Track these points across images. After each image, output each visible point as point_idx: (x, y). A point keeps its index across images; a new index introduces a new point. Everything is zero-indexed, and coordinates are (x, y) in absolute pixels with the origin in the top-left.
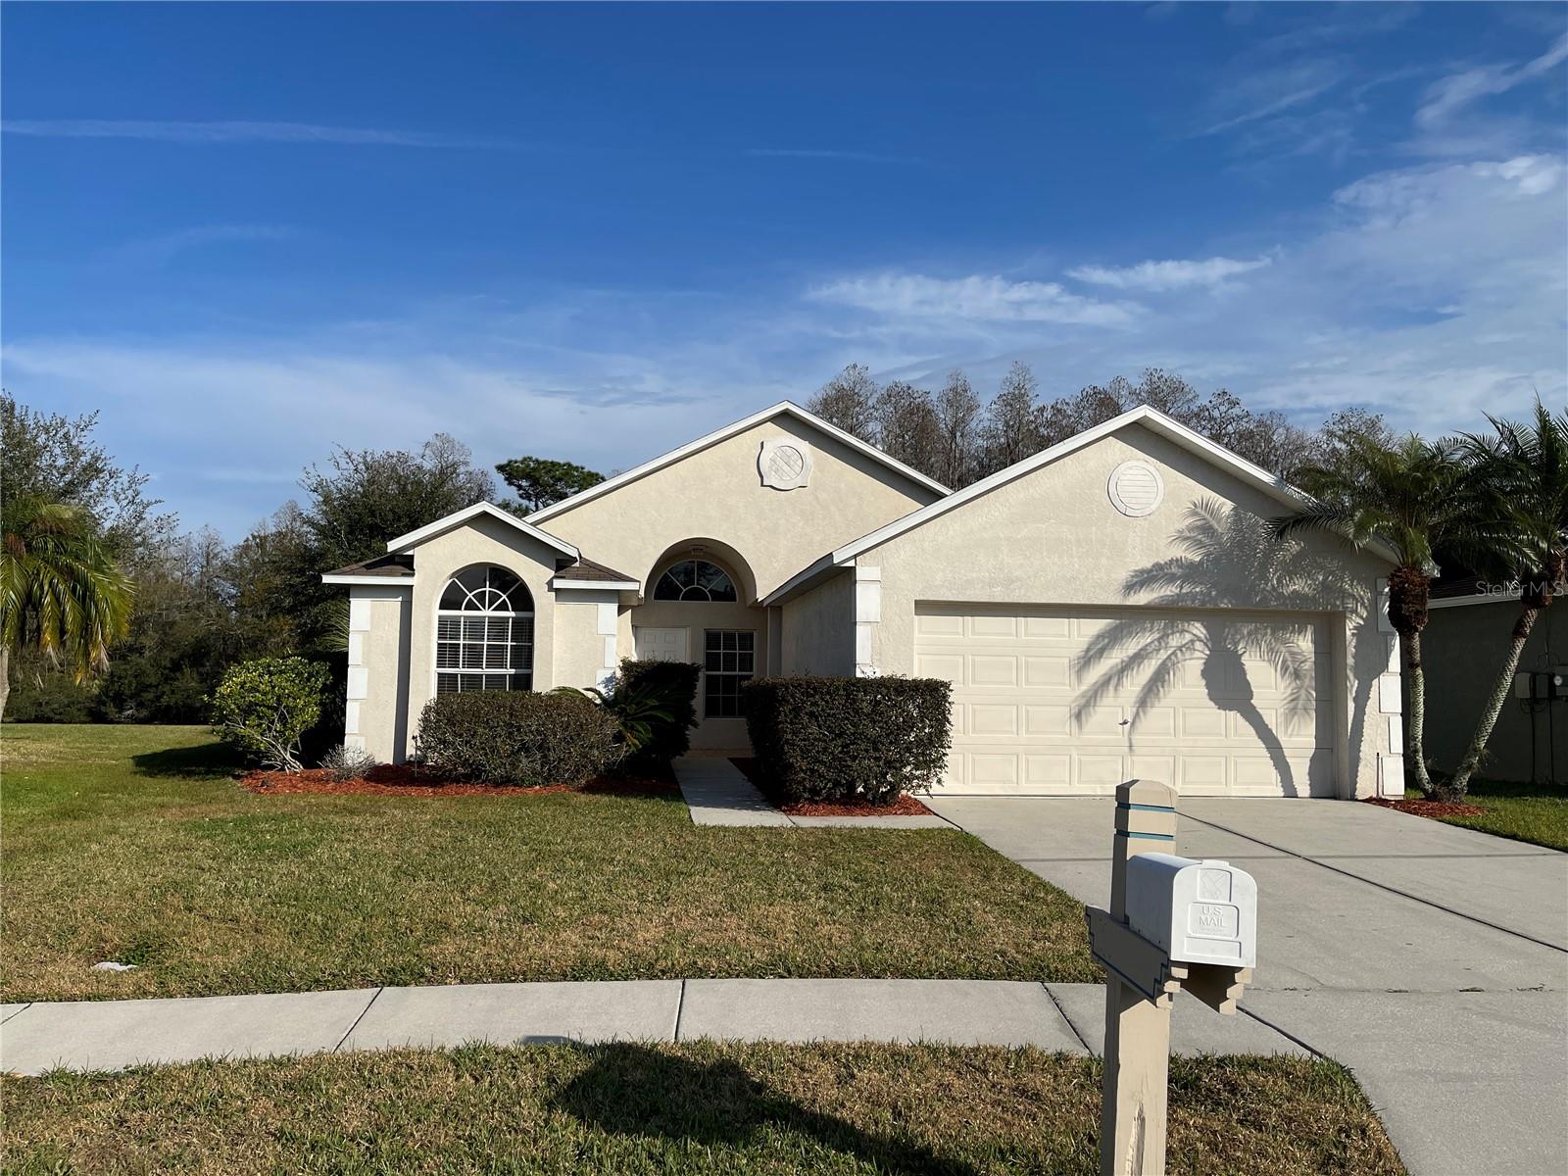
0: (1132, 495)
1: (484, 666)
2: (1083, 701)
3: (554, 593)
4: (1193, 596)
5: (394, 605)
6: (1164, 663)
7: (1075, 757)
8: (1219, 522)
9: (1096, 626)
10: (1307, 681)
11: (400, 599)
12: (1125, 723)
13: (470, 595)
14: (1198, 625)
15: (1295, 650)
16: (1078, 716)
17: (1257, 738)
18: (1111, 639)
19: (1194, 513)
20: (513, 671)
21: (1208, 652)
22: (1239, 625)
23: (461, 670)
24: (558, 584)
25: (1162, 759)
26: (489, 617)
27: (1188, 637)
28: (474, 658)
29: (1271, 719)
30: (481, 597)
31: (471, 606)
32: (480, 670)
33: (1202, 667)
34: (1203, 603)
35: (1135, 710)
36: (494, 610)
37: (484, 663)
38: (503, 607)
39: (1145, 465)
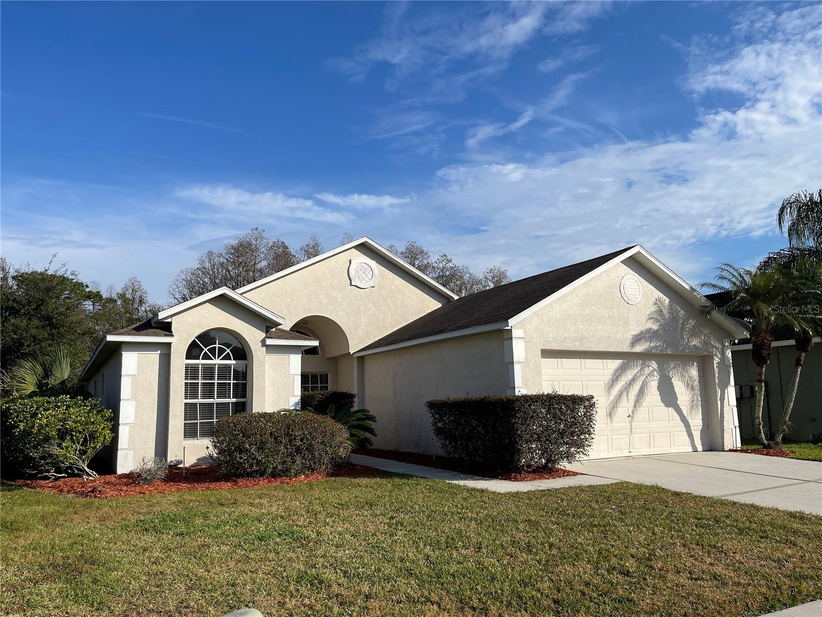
0: (631, 293)
1: (216, 397)
2: (612, 406)
3: (265, 348)
4: (656, 347)
5: (154, 357)
6: (643, 382)
7: (610, 436)
8: (664, 308)
9: (616, 363)
10: (696, 391)
11: (159, 352)
12: (629, 416)
13: (206, 350)
14: (654, 362)
15: (691, 375)
16: (610, 415)
17: (680, 421)
18: (622, 370)
19: (656, 304)
20: (234, 400)
21: (659, 377)
22: (670, 362)
23: (200, 400)
24: (269, 342)
25: (644, 435)
26: (218, 365)
27: (651, 369)
28: (208, 391)
29: (685, 412)
30: (212, 351)
31: (206, 357)
32: (213, 400)
33: (657, 385)
34: (661, 351)
35: (632, 408)
36: (221, 359)
37: (216, 395)
38: (227, 357)
39: (634, 277)
